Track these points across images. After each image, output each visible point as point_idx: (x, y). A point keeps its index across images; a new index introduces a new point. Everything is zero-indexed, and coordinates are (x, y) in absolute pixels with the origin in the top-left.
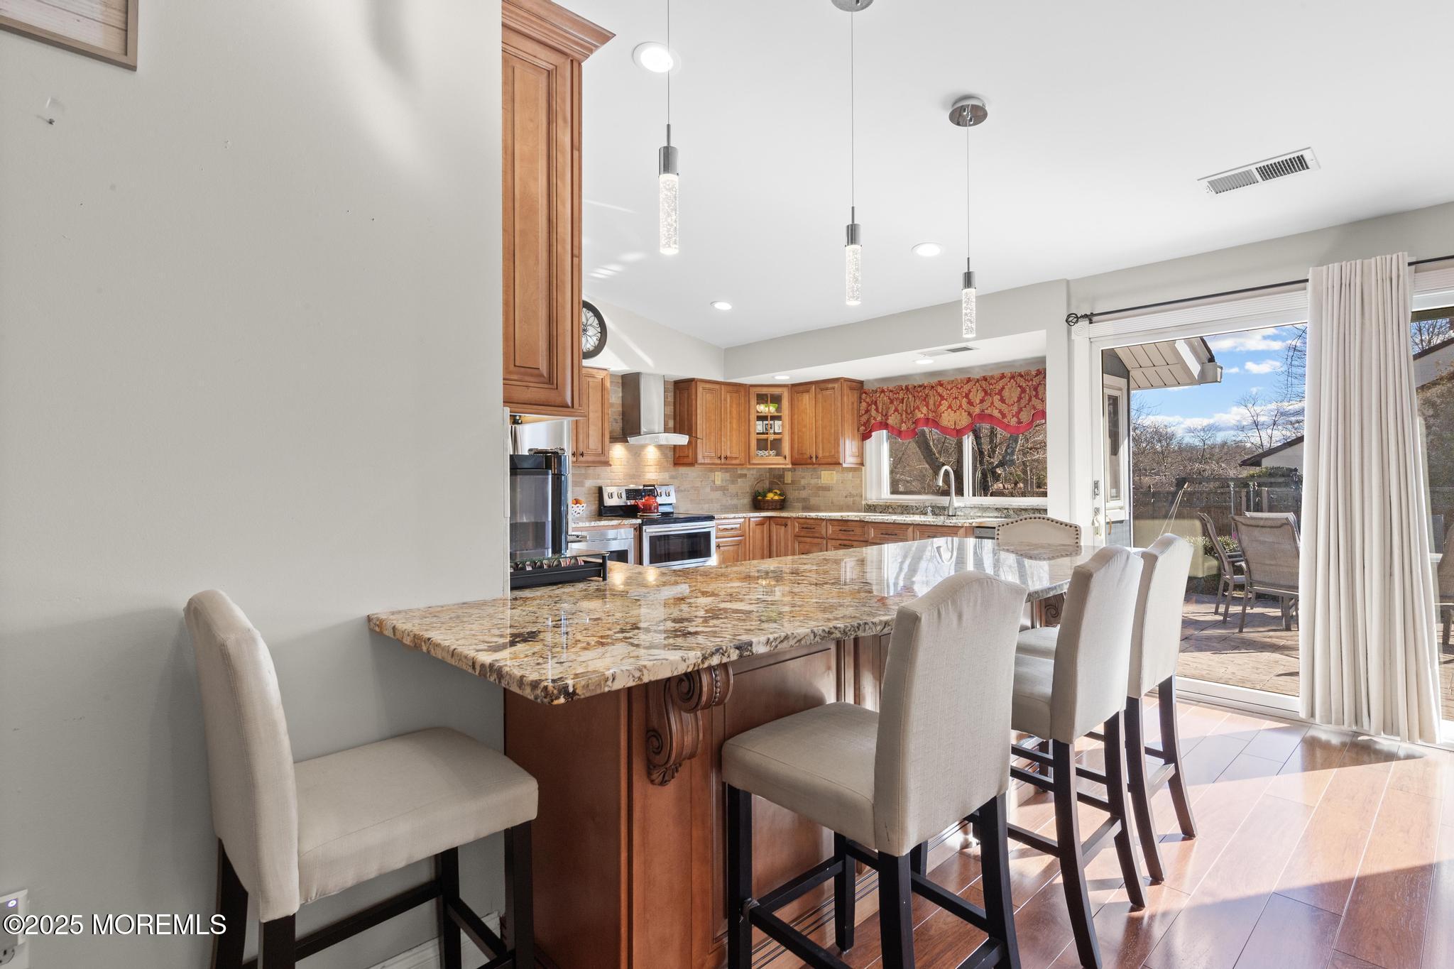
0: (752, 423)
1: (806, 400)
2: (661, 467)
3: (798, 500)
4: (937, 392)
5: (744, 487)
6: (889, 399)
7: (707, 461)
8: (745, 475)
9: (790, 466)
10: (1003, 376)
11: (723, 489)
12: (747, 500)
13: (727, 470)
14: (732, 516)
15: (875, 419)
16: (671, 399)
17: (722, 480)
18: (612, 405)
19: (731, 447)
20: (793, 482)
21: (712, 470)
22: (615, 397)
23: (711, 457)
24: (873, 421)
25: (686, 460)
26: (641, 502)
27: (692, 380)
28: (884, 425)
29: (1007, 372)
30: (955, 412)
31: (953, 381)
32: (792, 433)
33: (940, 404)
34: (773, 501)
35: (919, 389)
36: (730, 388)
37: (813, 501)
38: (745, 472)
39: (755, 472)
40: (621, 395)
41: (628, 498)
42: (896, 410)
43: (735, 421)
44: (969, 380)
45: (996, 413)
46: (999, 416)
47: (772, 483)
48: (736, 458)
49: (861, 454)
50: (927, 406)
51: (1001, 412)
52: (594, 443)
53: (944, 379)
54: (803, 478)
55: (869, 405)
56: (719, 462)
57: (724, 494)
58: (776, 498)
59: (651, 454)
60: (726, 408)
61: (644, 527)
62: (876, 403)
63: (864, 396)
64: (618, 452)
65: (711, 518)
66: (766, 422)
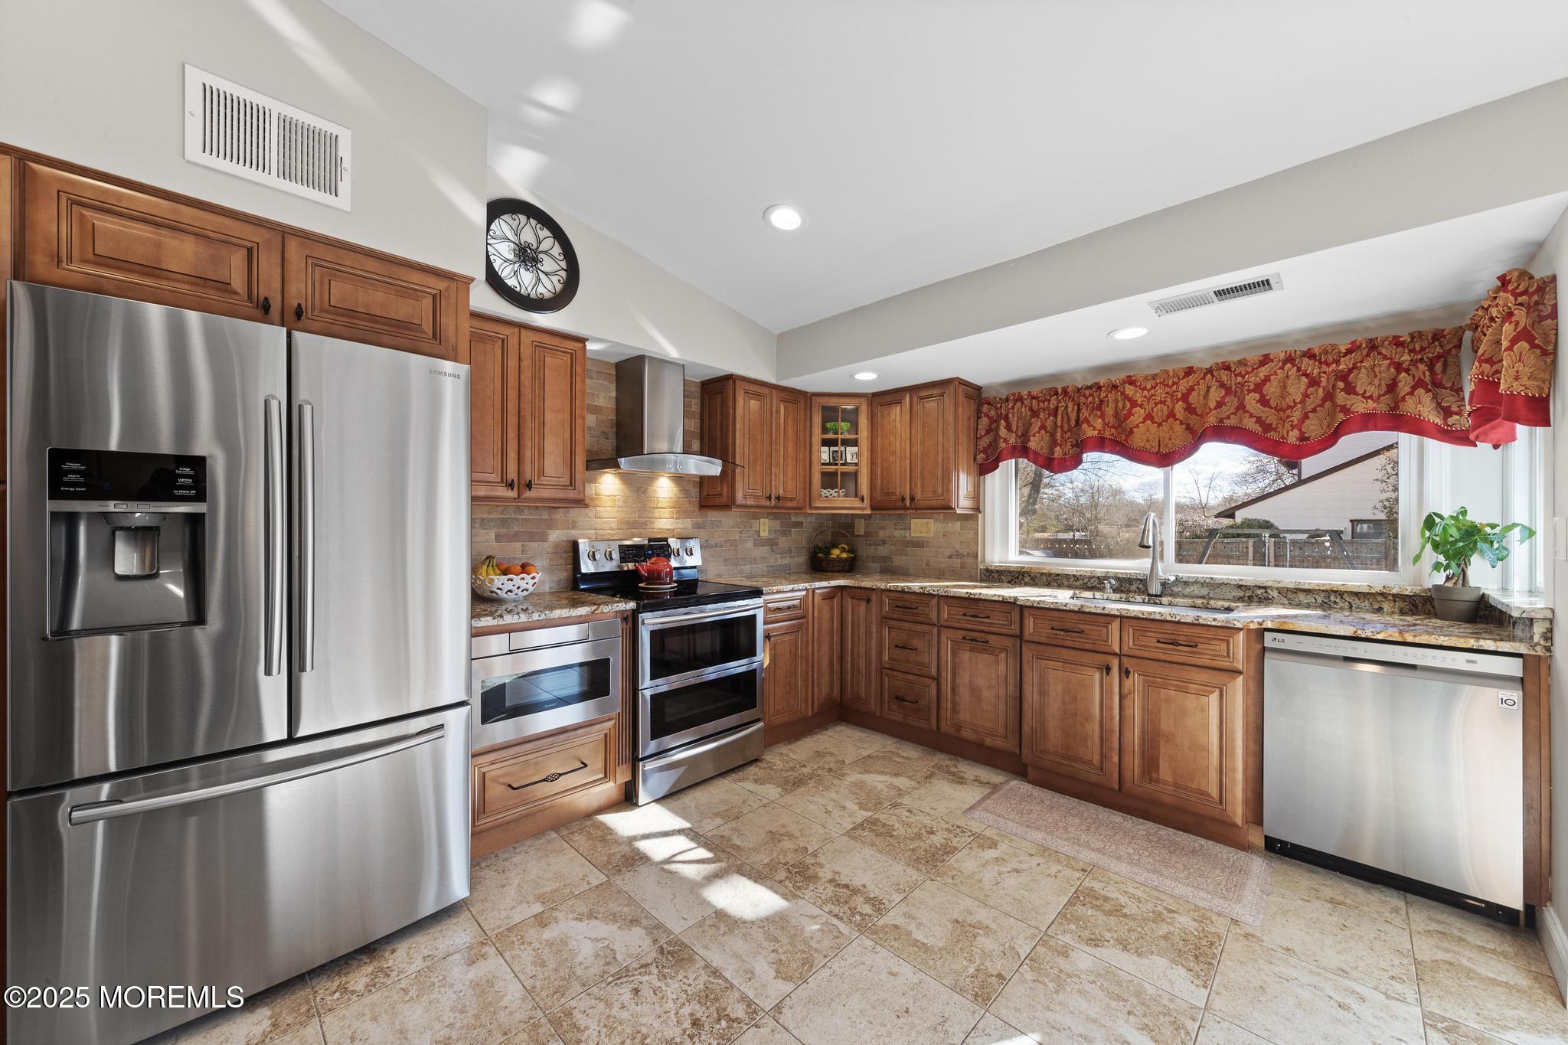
0: (815, 448)
1: (897, 416)
2: (679, 510)
3: (875, 559)
4: (1123, 393)
5: (799, 539)
6: (1031, 410)
7: (751, 502)
8: (800, 524)
9: (868, 512)
11: (771, 543)
12: (802, 559)
13: (776, 517)
14: (790, 587)
15: (1005, 440)
16: (695, 408)
17: (770, 531)
18: (596, 410)
19: (783, 483)
20: (867, 534)
21: (756, 516)
22: (604, 396)
23: (756, 497)
24: (1003, 445)
25: (717, 501)
26: (644, 567)
27: (729, 378)
28: (1022, 450)
29: (1278, 353)
30: (1160, 425)
31: (1154, 377)
32: (872, 463)
33: (1130, 414)
34: (839, 560)
35: (1087, 392)
36: (783, 395)
37: (899, 561)
38: (800, 519)
39: (813, 520)
40: (614, 394)
41: (624, 559)
42: (1043, 427)
43: (791, 445)
44: (1190, 371)
45: (1250, 424)
46: (1257, 429)
47: (835, 534)
48: (792, 499)
49: (977, 496)
50: (1102, 417)
51: (1259, 420)
52: (554, 466)
53: (1138, 373)
54: (882, 528)
55: (992, 421)
56: (767, 503)
57: (772, 550)
58: (844, 555)
59: (664, 488)
60: (778, 425)
61: (642, 616)
62: (1006, 418)
63: (985, 408)
64: (608, 485)
65: (757, 593)
66: (836, 449)
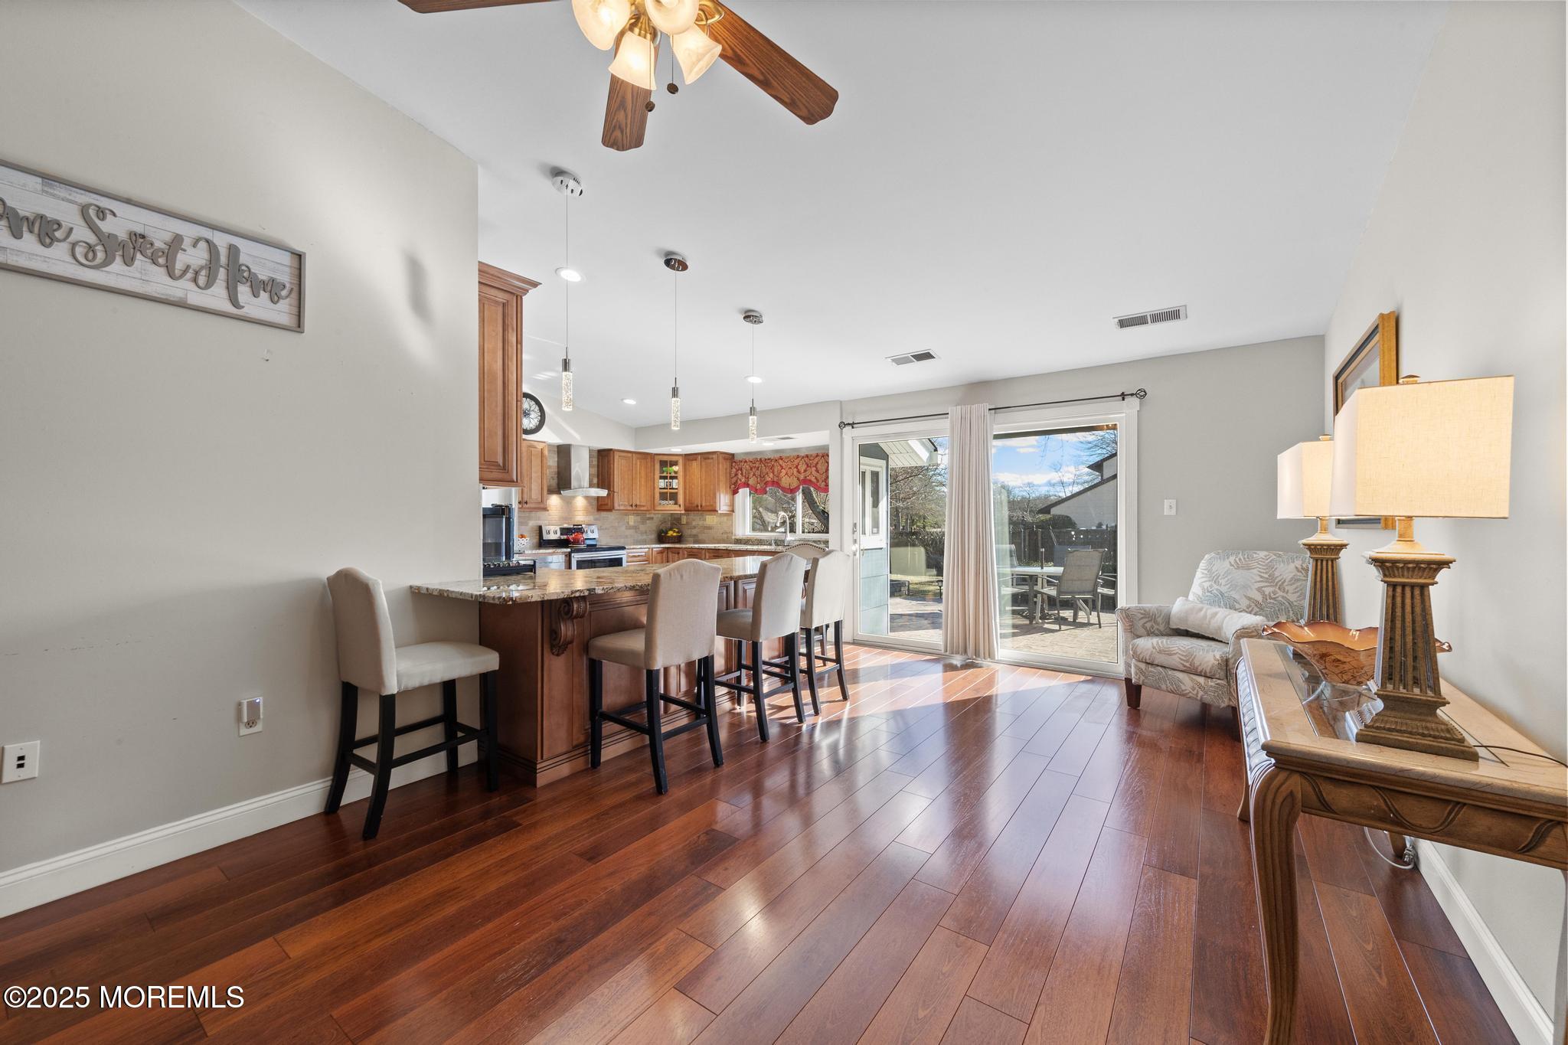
0: (656, 481)
1: (695, 465)
2: (587, 512)
3: (690, 536)
4: (779, 463)
5: (652, 526)
6: (750, 466)
7: (622, 508)
8: (652, 518)
9: (683, 512)
10: (817, 456)
11: (635, 528)
12: (653, 536)
13: (638, 515)
14: (639, 546)
15: (740, 480)
16: (595, 463)
17: (635, 522)
18: (550, 467)
19: (640, 498)
20: (687, 523)
21: (626, 515)
22: (552, 461)
23: (625, 505)
24: (739, 482)
25: (606, 507)
26: (571, 537)
27: (611, 450)
28: (746, 485)
29: (820, 453)
30: (790, 477)
31: (788, 457)
32: (685, 489)
33: (781, 472)
34: (672, 537)
35: (768, 461)
36: (639, 456)
37: (701, 537)
38: (652, 516)
39: (660, 516)
40: (556, 459)
41: (561, 534)
42: (754, 475)
43: (643, 480)
44: (798, 457)
45: (813, 479)
46: (815, 481)
47: (672, 524)
48: (644, 506)
49: (732, 504)
50: (773, 473)
51: (816, 478)
52: (535, 494)
53: (784, 455)
54: (694, 520)
55: (737, 471)
56: (631, 508)
57: (636, 532)
58: (675, 534)
59: (580, 502)
60: (636, 471)
61: (573, 554)
62: (741, 470)
63: (734, 464)
64: (554, 501)
65: (623, 548)
66: (667, 481)
